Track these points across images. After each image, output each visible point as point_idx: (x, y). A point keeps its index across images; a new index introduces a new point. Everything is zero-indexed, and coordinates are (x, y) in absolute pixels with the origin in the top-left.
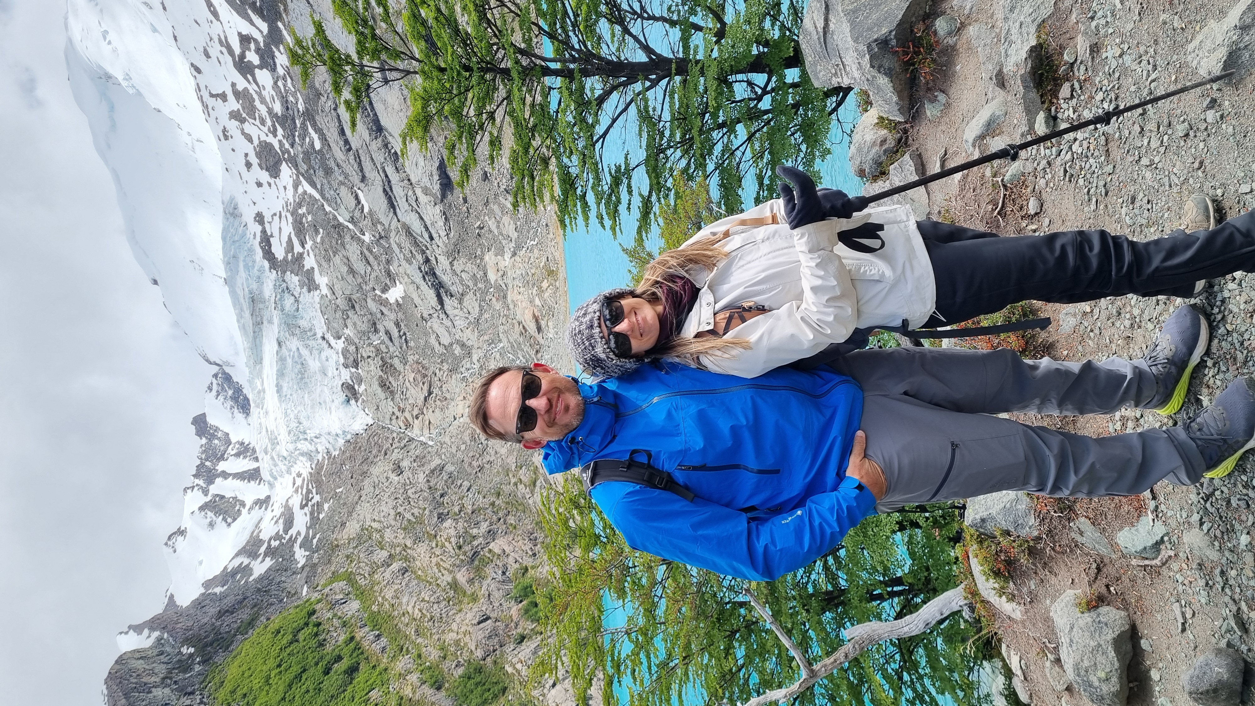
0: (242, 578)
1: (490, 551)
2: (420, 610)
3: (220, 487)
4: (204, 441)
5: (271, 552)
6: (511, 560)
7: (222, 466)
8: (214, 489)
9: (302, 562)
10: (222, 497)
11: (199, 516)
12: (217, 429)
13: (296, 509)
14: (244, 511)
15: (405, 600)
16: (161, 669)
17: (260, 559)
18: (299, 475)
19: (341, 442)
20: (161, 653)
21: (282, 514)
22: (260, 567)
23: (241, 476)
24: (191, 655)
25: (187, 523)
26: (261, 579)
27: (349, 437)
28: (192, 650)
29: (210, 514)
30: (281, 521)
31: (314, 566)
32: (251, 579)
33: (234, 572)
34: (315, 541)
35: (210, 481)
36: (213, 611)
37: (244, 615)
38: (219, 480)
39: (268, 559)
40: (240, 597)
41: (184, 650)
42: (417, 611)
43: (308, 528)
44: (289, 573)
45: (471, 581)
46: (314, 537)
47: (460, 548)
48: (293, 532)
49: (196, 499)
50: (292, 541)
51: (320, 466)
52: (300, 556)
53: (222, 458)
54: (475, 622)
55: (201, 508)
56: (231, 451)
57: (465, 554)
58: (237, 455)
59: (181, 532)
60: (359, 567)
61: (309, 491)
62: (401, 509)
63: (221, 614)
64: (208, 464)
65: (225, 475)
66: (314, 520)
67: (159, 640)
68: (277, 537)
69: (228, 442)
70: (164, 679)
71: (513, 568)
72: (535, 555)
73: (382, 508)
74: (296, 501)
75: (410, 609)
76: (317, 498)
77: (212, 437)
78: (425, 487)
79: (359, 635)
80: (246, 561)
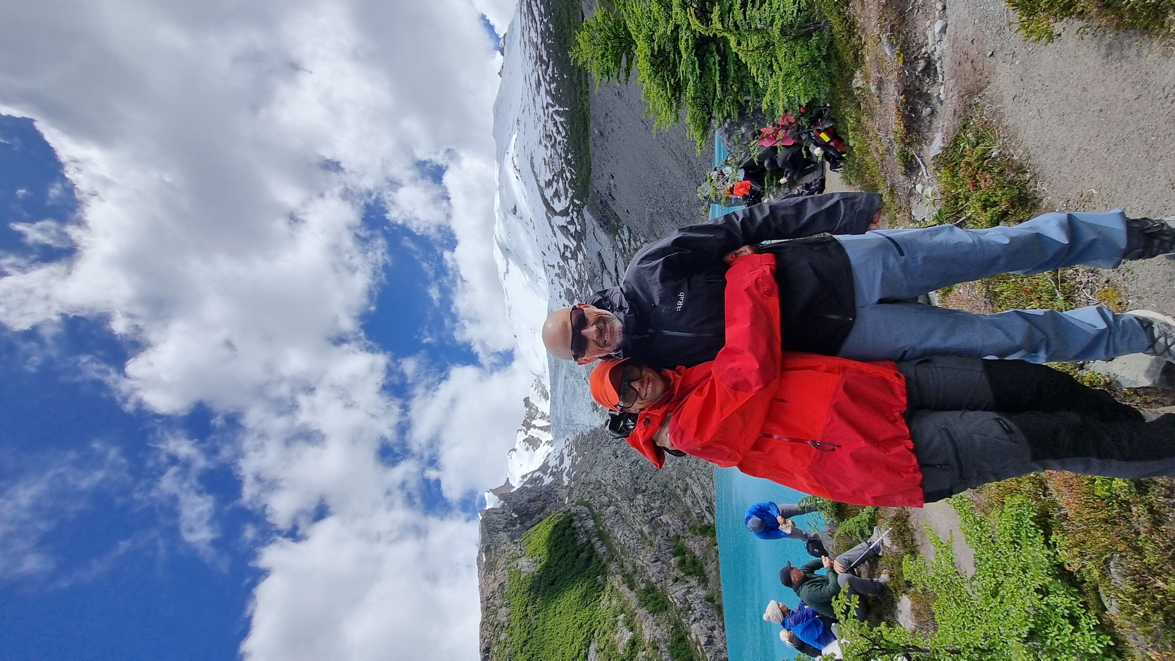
0: (539, 483)
1: (660, 520)
2: (624, 540)
3: (533, 432)
4: (528, 409)
5: (553, 474)
6: (671, 529)
7: (534, 422)
8: (530, 433)
9: (566, 483)
10: (533, 437)
11: (523, 444)
12: (533, 405)
13: (565, 456)
14: (541, 445)
15: (616, 530)
16: (504, 522)
17: (548, 476)
18: (568, 440)
19: (588, 430)
20: (503, 513)
21: (559, 456)
22: (548, 480)
23: (541, 428)
24: (516, 518)
25: (517, 446)
26: (547, 487)
27: (592, 428)
28: (516, 516)
29: (527, 444)
30: (558, 460)
31: (572, 489)
32: (543, 485)
33: (536, 480)
34: (573, 475)
35: (528, 429)
36: (526, 497)
37: (540, 504)
38: (532, 429)
39: (551, 477)
40: (538, 494)
41: (513, 514)
42: (622, 540)
43: (570, 467)
44: (560, 487)
45: (650, 533)
46: (572, 473)
47: (645, 512)
48: (563, 466)
49: (521, 436)
50: (562, 471)
51: (578, 439)
52: (566, 480)
53: (534, 418)
54: (652, 560)
55: (524, 441)
56: (538, 416)
57: (647, 516)
58: (541, 418)
59: (515, 450)
60: (594, 503)
61: (572, 449)
62: (616, 478)
63: (530, 501)
64: (528, 420)
65: (535, 427)
66: (573, 465)
67: (503, 505)
68: (556, 467)
69: (537, 411)
70: (504, 527)
71: (672, 534)
72: (684, 530)
73: (607, 474)
74: (566, 452)
75: (618, 537)
76: (575, 453)
77: (531, 408)
78: (629, 471)
79: (593, 541)
80: (542, 475)
